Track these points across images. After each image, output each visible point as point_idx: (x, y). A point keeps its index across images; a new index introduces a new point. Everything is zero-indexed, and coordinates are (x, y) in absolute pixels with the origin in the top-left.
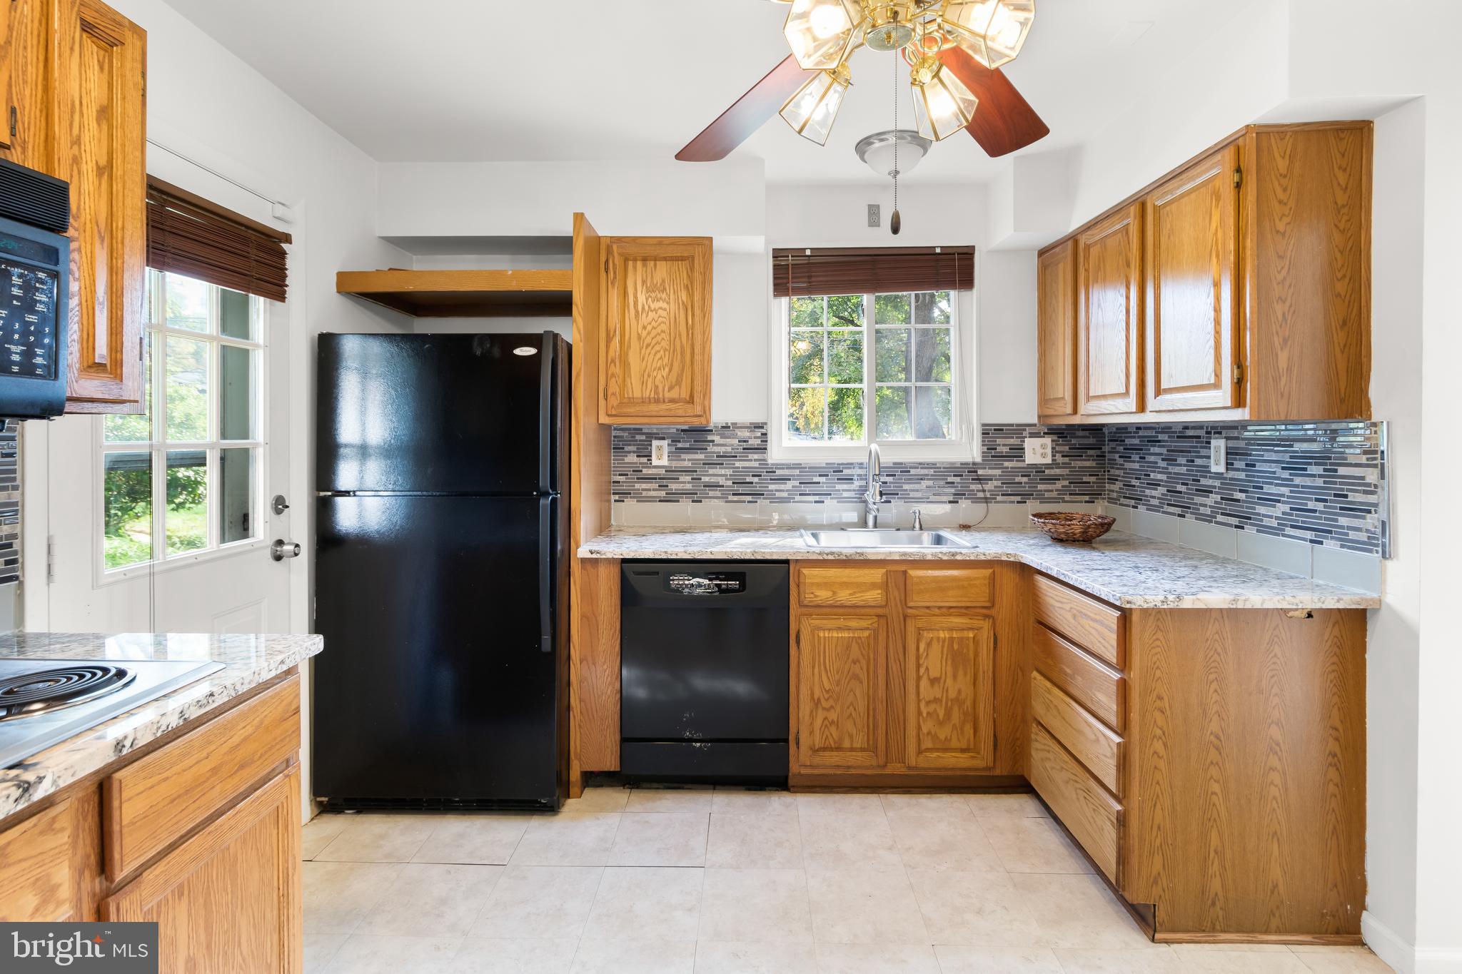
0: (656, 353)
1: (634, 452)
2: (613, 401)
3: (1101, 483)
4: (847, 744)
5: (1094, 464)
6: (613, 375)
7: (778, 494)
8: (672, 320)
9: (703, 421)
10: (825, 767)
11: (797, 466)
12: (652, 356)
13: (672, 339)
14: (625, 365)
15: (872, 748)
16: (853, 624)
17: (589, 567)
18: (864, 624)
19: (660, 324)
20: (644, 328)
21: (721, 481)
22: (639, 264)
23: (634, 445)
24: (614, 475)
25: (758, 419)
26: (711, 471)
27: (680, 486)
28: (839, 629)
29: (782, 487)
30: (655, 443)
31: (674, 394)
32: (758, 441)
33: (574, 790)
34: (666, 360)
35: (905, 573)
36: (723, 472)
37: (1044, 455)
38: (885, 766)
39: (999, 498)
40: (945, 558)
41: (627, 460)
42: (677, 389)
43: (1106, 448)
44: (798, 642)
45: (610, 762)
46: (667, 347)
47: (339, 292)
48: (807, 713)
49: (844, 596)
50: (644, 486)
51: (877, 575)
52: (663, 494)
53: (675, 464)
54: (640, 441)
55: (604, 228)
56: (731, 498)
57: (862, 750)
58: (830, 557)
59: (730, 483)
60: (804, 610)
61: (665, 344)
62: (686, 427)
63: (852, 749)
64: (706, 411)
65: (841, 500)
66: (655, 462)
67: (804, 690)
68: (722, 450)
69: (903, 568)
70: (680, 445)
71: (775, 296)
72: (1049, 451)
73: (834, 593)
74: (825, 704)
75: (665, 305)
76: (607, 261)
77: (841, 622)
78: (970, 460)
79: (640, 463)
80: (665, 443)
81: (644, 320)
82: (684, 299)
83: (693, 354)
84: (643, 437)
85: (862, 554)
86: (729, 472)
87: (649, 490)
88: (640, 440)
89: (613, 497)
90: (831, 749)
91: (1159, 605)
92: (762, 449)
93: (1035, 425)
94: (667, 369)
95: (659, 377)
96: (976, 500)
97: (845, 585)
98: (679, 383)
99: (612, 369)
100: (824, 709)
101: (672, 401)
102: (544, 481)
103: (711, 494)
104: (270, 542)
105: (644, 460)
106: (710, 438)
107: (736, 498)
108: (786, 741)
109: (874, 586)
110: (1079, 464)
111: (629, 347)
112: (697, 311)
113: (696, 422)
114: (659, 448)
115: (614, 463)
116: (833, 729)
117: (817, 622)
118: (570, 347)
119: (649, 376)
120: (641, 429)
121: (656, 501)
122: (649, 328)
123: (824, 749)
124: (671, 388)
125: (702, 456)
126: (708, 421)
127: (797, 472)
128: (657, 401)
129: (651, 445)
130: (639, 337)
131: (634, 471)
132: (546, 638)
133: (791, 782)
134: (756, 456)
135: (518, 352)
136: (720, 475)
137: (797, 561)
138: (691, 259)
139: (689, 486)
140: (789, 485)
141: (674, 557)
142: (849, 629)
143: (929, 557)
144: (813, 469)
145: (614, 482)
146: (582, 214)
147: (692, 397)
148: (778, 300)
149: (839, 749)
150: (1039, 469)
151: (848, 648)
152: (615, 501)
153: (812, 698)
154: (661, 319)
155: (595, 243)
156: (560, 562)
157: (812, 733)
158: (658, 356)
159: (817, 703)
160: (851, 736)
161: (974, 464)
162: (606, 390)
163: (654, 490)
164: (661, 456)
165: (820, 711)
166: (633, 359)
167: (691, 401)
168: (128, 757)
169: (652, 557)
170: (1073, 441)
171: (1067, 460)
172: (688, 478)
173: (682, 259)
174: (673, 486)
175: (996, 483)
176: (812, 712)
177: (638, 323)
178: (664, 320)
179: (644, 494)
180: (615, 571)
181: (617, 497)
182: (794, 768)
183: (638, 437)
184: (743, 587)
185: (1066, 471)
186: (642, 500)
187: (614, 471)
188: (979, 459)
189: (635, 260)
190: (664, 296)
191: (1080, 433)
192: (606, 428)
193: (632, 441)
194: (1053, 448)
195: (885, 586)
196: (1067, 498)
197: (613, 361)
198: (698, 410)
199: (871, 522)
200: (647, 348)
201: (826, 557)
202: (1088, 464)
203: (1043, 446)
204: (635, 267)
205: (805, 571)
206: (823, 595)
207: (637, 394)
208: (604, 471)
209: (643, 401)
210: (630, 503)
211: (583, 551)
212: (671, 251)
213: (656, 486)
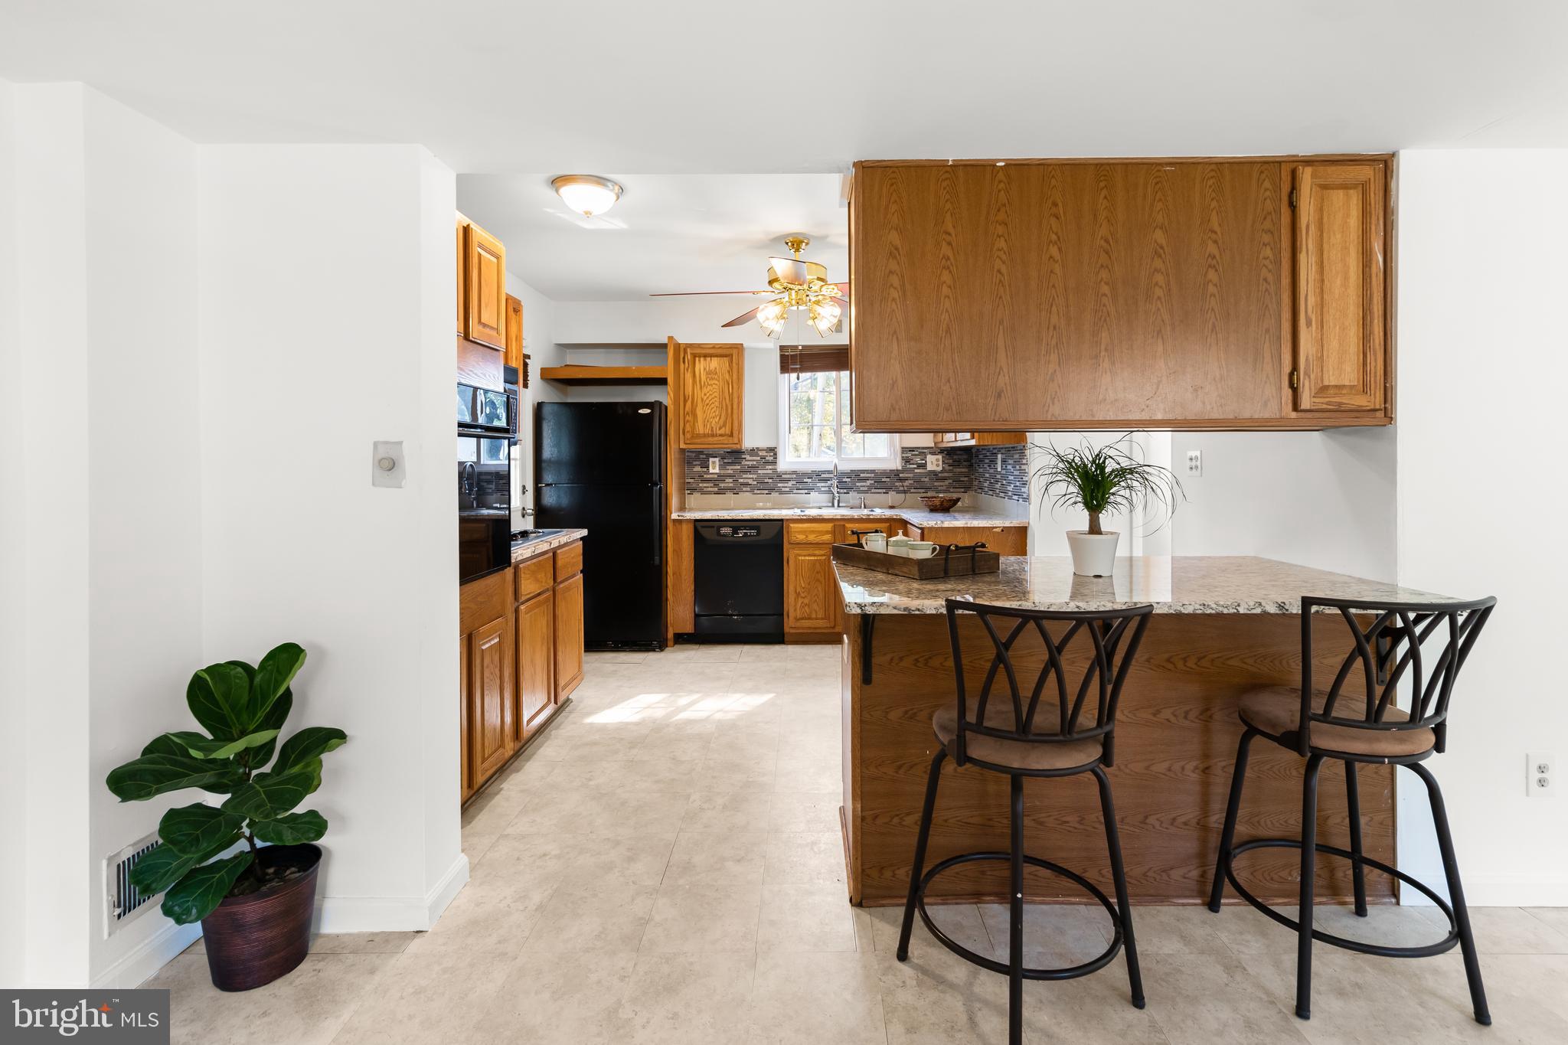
0: (712, 409)
1: (700, 465)
2: (688, 436)
3: (971, 481)
4: (814, 616)
5: (966, 470)
6: (688, 421)
7: (783, 489)
8: (721, 390)
9: (738, 446)
10: (803, 628)
11: (794, 472)
12: (709, 410)
13: (721, 399)
14: (695, 416)
15: (826, 617)
16: (817, 552)
17: (677, 524)
18: (822, 552)
19: (714, 393)
20: (705, 395)
21: (750, 481)
22: (702, 359)
23: (699, 461)
24: (688, 478)
25: (772, 445)
26: (744, 476)
27: (726, 485)
28: (809, 555)
29: (786, 485)
30: (711, 460)
31: (722, 431)
32: (772, 458)
33: (670, 643)
34: (717, 413)
35: (844, 525)
36: (751, 476)
37: (938, 465)
38: (834, 627)
39: (912, 490)
40: (864, 517)
41: (695, 470)
42: (723, 428)
43: (974, 461)
44: (788, 563)
45: (689, 628)
46: (718, 406)
47: (541, 378)
48: (793, 600)
49: (812, 538)
50: (705, 485)
51: (829, 526)
52: (716, 489)
53: (722, 472)
55: (682, 339)
56: (756, 491)
57: (822, 619)
58: (805, 518)
59: (755, 483)
60: (790, 546)
61: (717, 404)
62: (729, 450)
63: (817, 619)
64: (740, 441)
65: (821, 492)
66: (711, 471)
67: (791, 588)
68: (750, 463)
69: (842, 523)
70: (725, 461)
71: (781, 373)
72: (941, 463)
73: (807, 536)
74: (802, 595)
75: (716, 382)
76: (684, 358)
77: (811, 552)
78: (895, 468)
79: (702, 471)
80: (717, 460)
81: (705, 390)
82: (728, 378)
83: (732, 408)
84: (704, 457)
85: (821, 516)
86: (755, 476)
87: (708, 487)
88: (701, 457)
89: (686, 492)
90: (806, 619)
91: (934, 526)
92: (774, 463)
93: (932, 448)
94: (718, 418)
95: (714, 422)
96: (899, 492)
97: (813, 532)
98: (724, 425)
99: (687, 418)
100: (802, 597)
101: (721, 435)
102: (656, 477)
103: (744, 489)
104: (521, 508)
105: (705, 470)
106: (743, 456)
107: (759, 492)
108: (783, 614)
109: (827, 532)
110: (958, 470)
111: (697, 406)
112: (735, 386)
113: (735, 447)
114: (714, 463)
115: (688, 472)
116: (806, 608)
117: (797, 552)
118: (666, 407)
119: (708, 422)
120: (703, 451)
121: (712, 493)
122: (708, 394)
123: (802, 619)
124: (720, 428)
125: (739, 467)
126: (741, 446)
127: (795, 476)
128: (713, 435)
129: (709, 461)
130: (702, 399)
131: (699, 476)
132: (657, 558)
133: (786, 639)
134: (770, 467)
135: (640, 411)
136: (749, 478)
137: (787, 520)
138: (730, 356)
139: (731, 485)
140: (790, 484)
141: (722, 518)
142: (814, 555)
143: (856, 517)
144: (806, 475)
145: (688, 483)
146: (672, 337)
147: (732, 433)
148: (783, 375)
149: (810, 619)
150: (934, 473)
151: (814, 565)
152: (688, 494)
153: (796, 591)
154: (714, 390)
155: (678, 346)
156: (663, 518)
157: (795, 610)
159: (798, 594)
160: (816, 612)
161: (897, 470)
162: (684, 430)
163: (711, 487)
164: (715, 467)
165: (800, 599)
166: (699, 412)
167: (731, 435)
168: (560, 547)
169: (710, 518)
170: (955, 457)
171: (951, 468)
172: (731, 480)
173: (726, 356)
174: (722, 485)
175: (910, 482)
176: (795, 599)
178: (716, 390)
179: (705, 489)
180: (691, 526)
181: (689, 492)
182: (787, 629)
183: (701, 456)
184: (758, 534)
185: (951, 474)
186: (703, 493)
187: (687, 476)
188: (900, 468)
189: (700, 357)
190: (716, 377)
191: (959, 452)
192: (682, 451)
193: (697, 458)
194: (943, 461)
195: (833, 532)
196: (952, 490)
197: (688, 413)
198: (736, 441)
199: (836, 504)
200: (706, 406)
201: (802, 518)
202: (963, 470)
203: (937, 460)
204: (699, 361)
205: (792, 525)
206: (801, 537)
207: (701, 432)
208: (682, 476)
209: (705, 436)
210: (697, 495)
211: (674, 516)
212: (720, 351)
213: (712, 485)
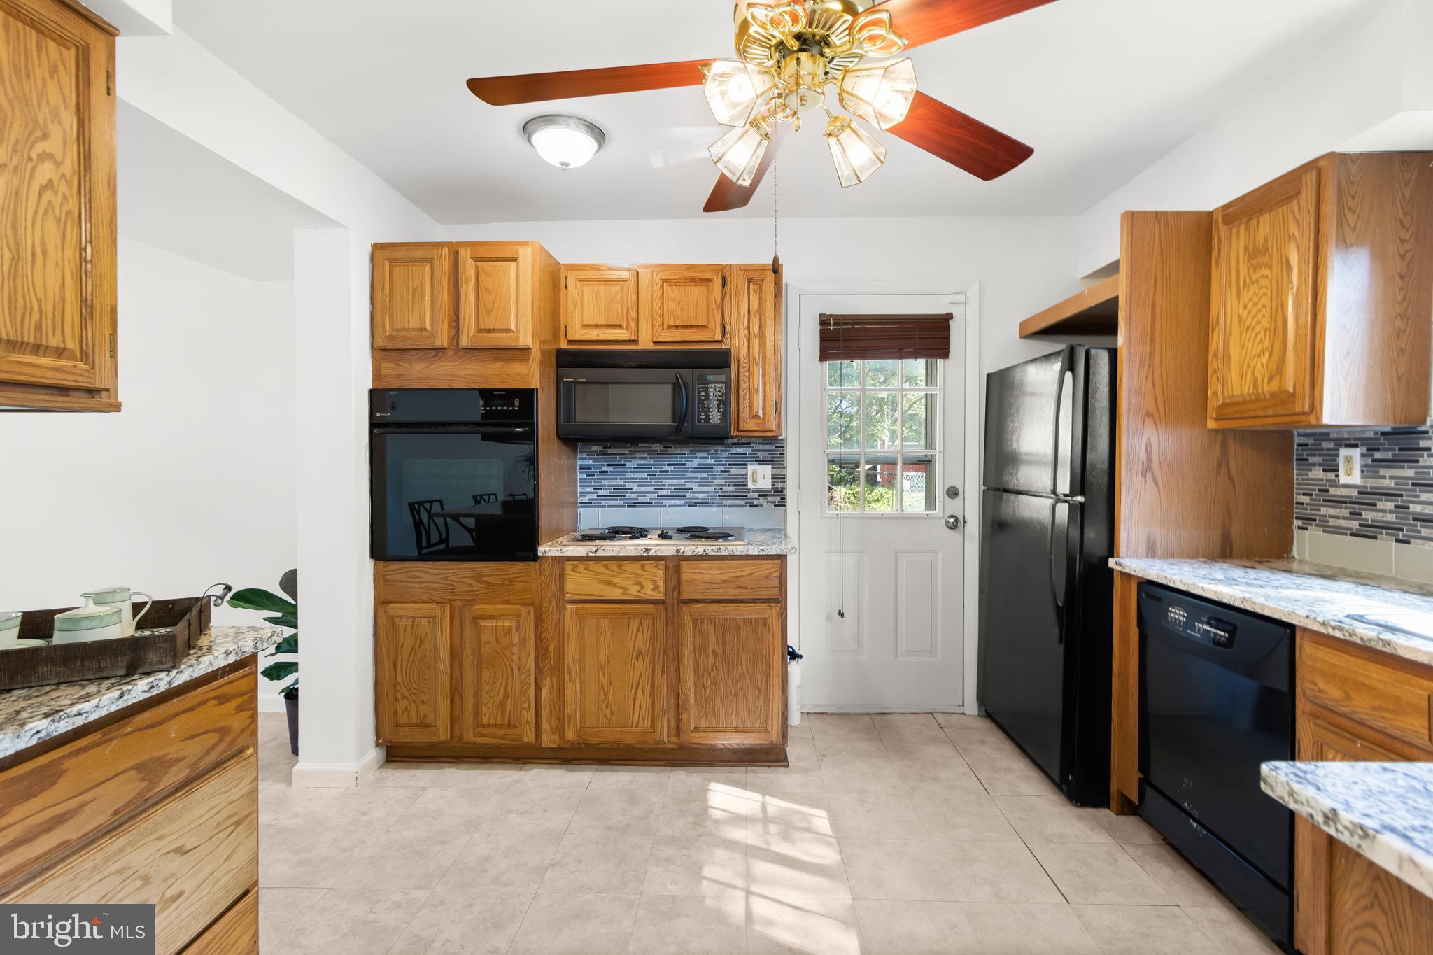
0: (1256, 336)
1: (1320, 465)
6: (1215, 372)
8: (1274, 288)
9: (1417, 418)
12: (1252, 340)
13: (1273, 314)
14: (1227, 356)
19: (1261, 298)
20: (1245, 306)
22: (1242, 226)
23: (1320, 455)
24: (1298, 494)
27: (1379, 516)
30: (1344, 452)
31: (1274, 385)
34: (1266, 343)
41: (1312, 475)
42: (1277, 380)
46: (1268, 326)
47: (1021, 337)
49: (1360, 706)
50: (1332, 511)
52: (1355, 525)
53: (1370, 483)
54: (1328, 449)
61: (1265, 323)
62: (1388, 429)
64: (1313, 407)
66: (1343, 479)
70: (1378, 456)
73: (1348, 696)
75: (1267, 272)
79: (1327, 480)
80: (1357, 453)
81: (1246, 296)
84: (1331, 445)
87: (1338, 517)
88: (1326, 448)
89: (1297, 523)
94: (1267, 355)
95: (1259, 366)
97: (1359, 686)
98: (1279, 370)
103: (1423, 531)
104: (944, 515)
105: (1331, 476)
106: (1423, 444)
111: (1230, 333)
113: (1407, 421)
114: (1350, 459)
115: (1298, 479)
117: (1322, 732)
119: (1248, 366)
120: (1328, 434)
121: (1346, 534)
122: (1250, 305)
124: (1271, 379)
125: (1411, 473)
126: (1424, 420)
128: (1257, 398)
129: (1338, 455)
130: (1240, 319)
131: (1319, 490)
138: (1299, 197)
139: (1391, 518)
141: (1172, 584)
145: (1298, 503)
152: (1299, 528)
154: (1263, 291)
158: (1258, 339)
163: (1344, 518)
164: (1352, 471)
166: (1234, 347)
172: (1391, 506)
174: (1369, 516)
177: (1239, 301)
178: (1265, 290)
179: (1332, 522)
181: (1300, 523)
183: (1325, 445)
184: (1231, 642)
186: (1329, 530)
187: (1297, 489)
189: (1237, 222)
190: (1266, 260)
193: (1318, 450)
198: (1301, 405)
200: (1247, 331)
201: (1331, 632)
204: (1237, 232)
205: (1311, 649)
207: (1237, 392)
209: (1244, 399)
210: (1314, 532)
212: (1275, 197)
213: (1346, 513)
